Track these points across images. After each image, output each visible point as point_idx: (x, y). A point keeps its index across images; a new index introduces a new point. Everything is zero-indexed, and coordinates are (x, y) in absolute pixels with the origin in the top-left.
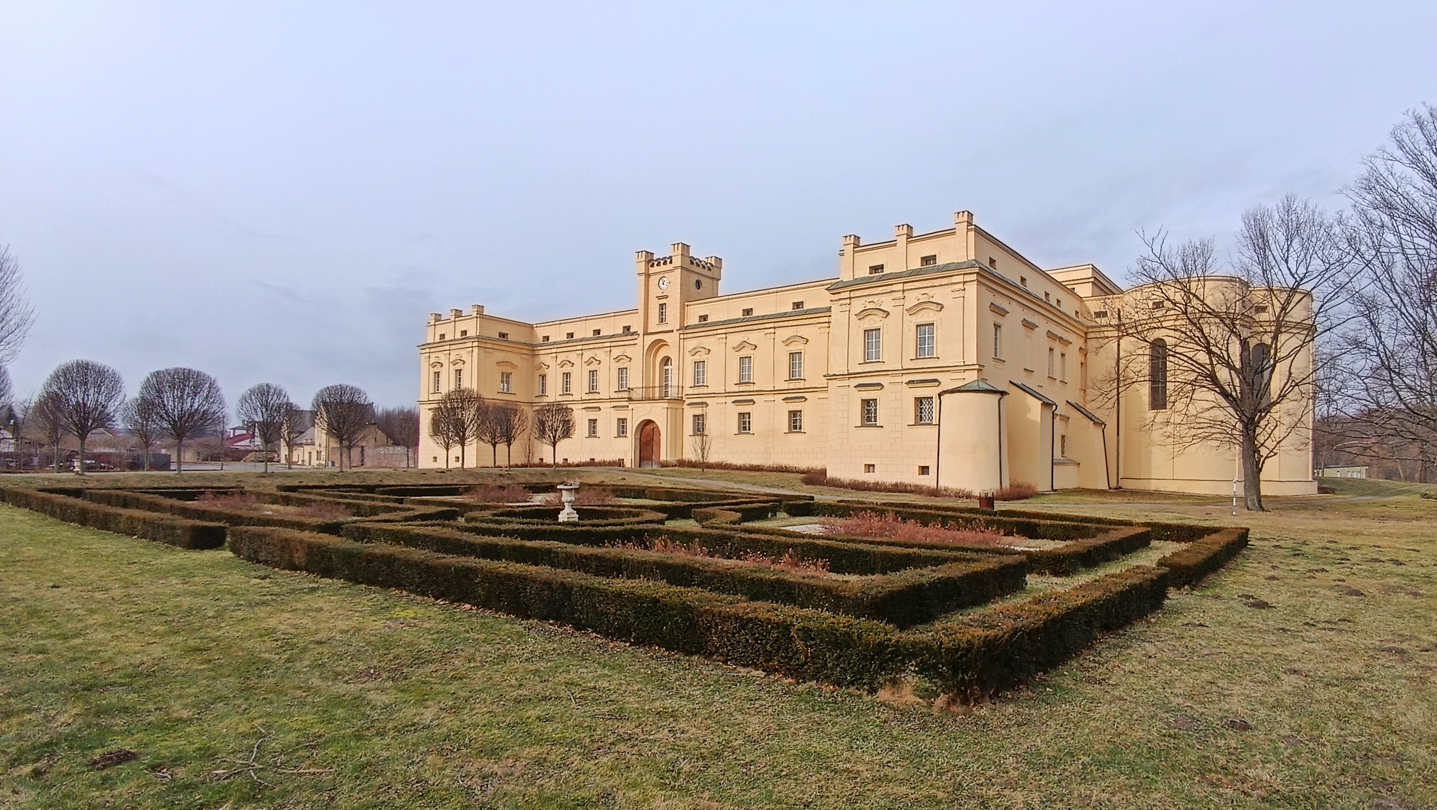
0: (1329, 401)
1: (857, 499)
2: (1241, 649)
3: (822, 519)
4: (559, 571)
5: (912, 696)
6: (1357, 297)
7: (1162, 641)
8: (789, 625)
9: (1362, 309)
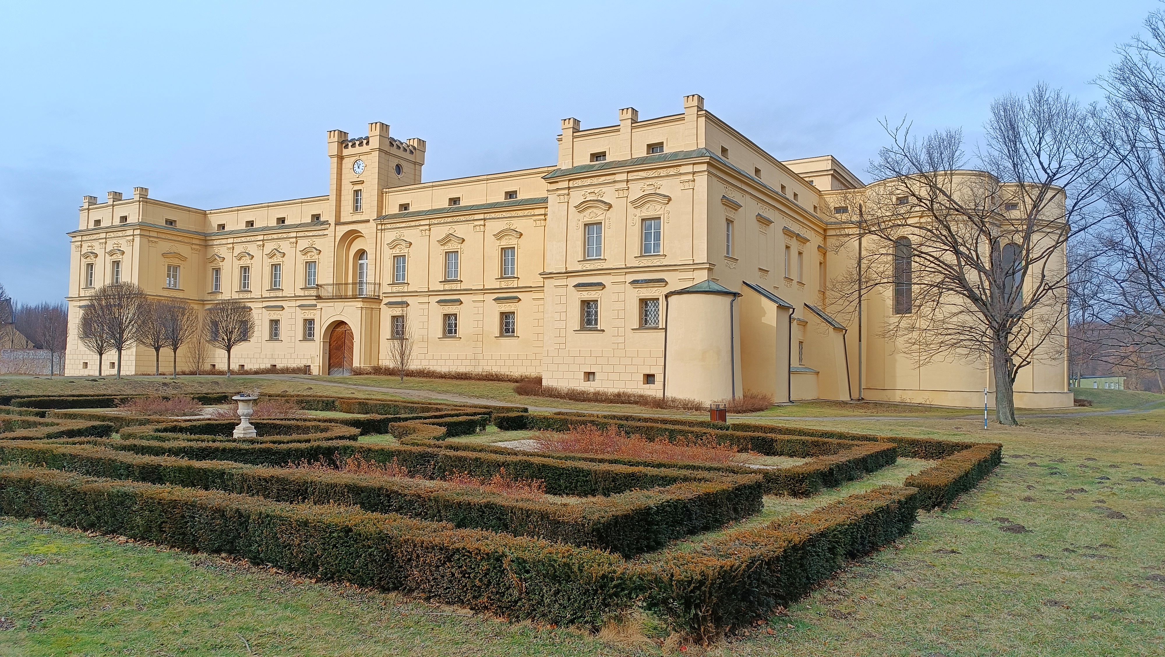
0: (1084, 307)
1: (575, 411)
2: (997, 578)
3: (537, 433)
4: (234, 495)
5: (639, 636)
6: (1112, 195)
7: (912, 570)
8: (502, 556)
9: (1118, 208)
